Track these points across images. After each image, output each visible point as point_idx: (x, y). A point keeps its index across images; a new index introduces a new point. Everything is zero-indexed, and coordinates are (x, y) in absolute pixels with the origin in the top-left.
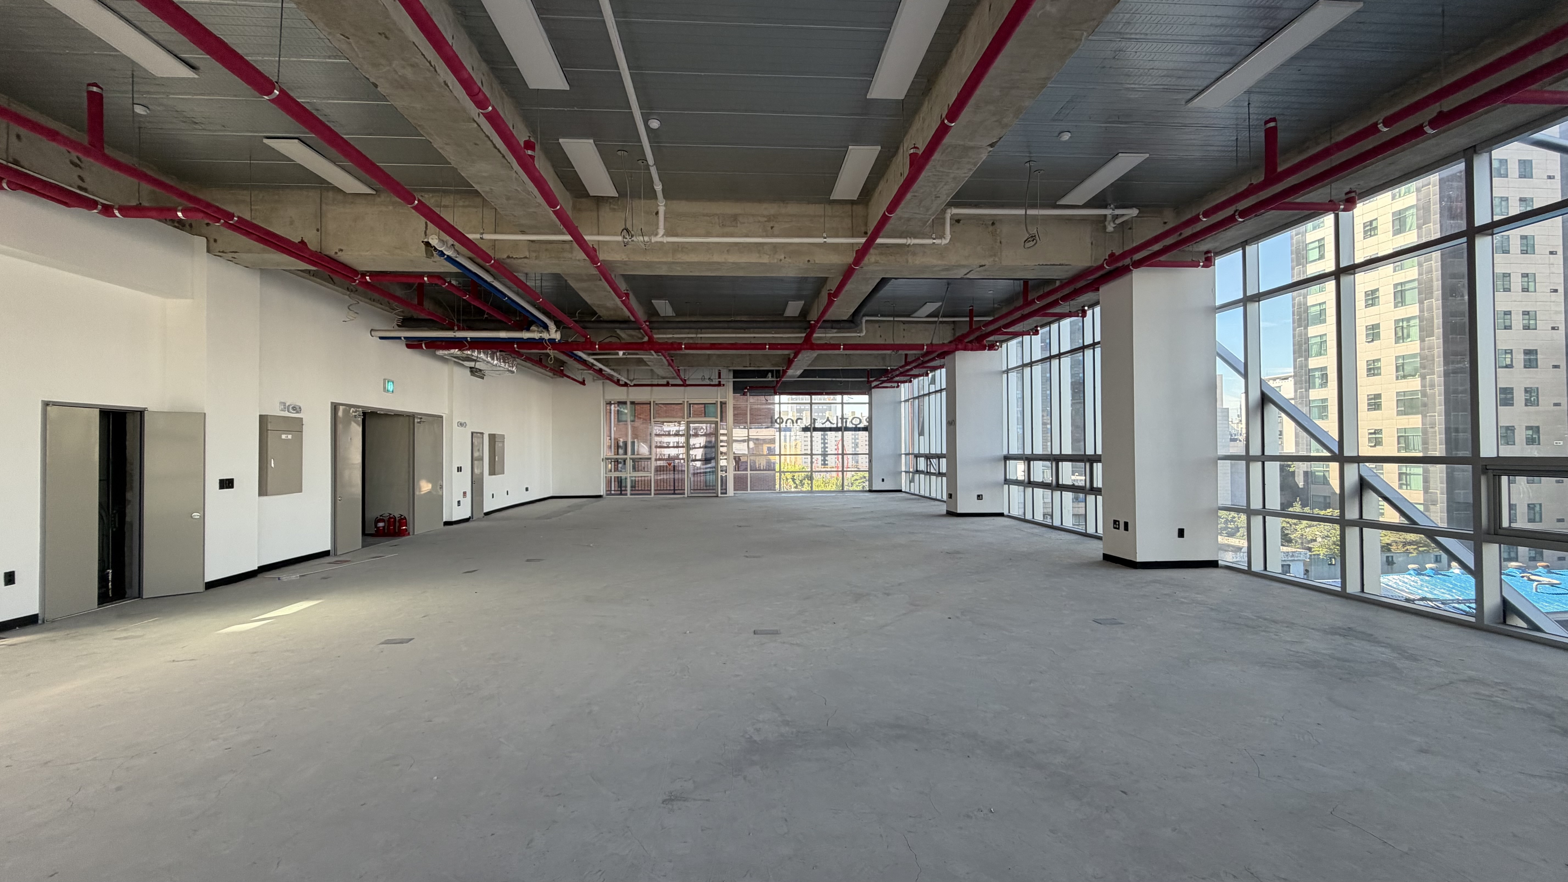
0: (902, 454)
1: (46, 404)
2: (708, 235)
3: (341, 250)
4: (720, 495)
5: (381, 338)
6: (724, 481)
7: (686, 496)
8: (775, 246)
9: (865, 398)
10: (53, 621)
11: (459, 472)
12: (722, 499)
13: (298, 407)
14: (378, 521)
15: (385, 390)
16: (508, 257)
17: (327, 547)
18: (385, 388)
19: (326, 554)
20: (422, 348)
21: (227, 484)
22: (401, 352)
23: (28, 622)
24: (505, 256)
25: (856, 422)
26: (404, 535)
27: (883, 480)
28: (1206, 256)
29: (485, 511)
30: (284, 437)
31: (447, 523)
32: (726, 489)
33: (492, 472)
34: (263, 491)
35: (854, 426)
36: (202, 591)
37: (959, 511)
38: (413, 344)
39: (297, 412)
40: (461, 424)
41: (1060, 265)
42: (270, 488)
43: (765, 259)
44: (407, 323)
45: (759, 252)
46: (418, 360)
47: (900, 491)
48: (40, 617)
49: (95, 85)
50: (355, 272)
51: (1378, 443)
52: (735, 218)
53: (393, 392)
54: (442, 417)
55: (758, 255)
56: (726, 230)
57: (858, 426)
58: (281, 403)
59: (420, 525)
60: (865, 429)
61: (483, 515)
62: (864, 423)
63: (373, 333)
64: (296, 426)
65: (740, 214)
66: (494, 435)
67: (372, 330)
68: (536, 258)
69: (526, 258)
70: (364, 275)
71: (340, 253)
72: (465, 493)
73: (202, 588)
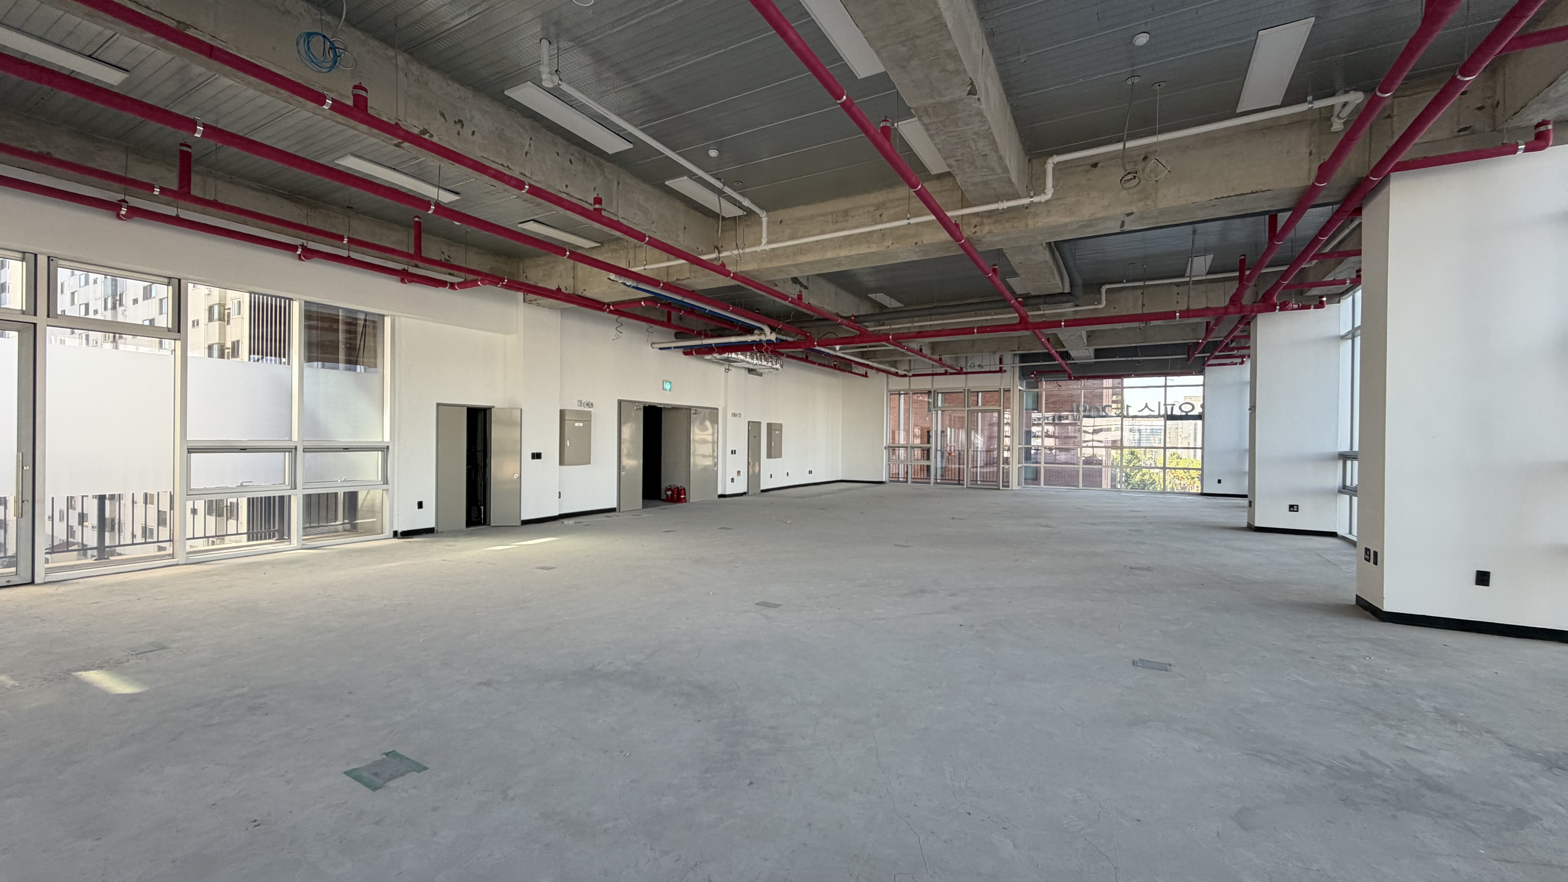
1: (438, 405)
2: (823, 233)
3: (585, 290)
4: (1001, 488)
5: (660, 349)
6: (1006, 474)
7: (965, 486)
8: (883, 234)
9: (1199, 379)
10: (441, 532)
11: (734, 455)
12: (1003, 491)
13: (590, 404)
14: (668, 490)
15: (664, 389)
16: (677, 279)
17: (614, 505)
18: (663, 387)
19: (612, 510)
20: (693, 355)
21: (537, 456)
22: (680, 357)
23: (429, 531)
24: (675, 279)
25: (1187, 408)
26: (682, 502)
27: (1219, 481)
28: (1538, 130)
29: (762, 488)
30: (577, 424)
31: (721, 496)
32: (1008, 482)
33: (769, 456)
34: (562, 463)
35: (1184, 414)
36: (519, 525)
37: (1258, 524)
38: (688, 351)
39: (590, 407)
40: (734, 415)
41: (1252, 193)
42: (566, 461)
43: (874, 248)
44: (679, 336)
45: (868, 242)
46: (693, 363)
48: (435, 529)
49: (417, 217)
50: (604, 304)
52: (846, 213)
53: (670, 390)
54: (717, 409)
55: (867, 246)
56: (838, 226)
57: (1189, 414)
58: (579, 401)
59: (694, 495)
60: (1200, 417)
61: (760, 492)
62: (1197, 411)
63: (653, 345)
64: (586, 417)
65: (851, 208)
66: (771, 424)
67: (652, 343)
68: (695, 277)
69: (688, 278)
70: (609, 305)
71: (584, 293)
72: (739, 472)
73: (519, 523)
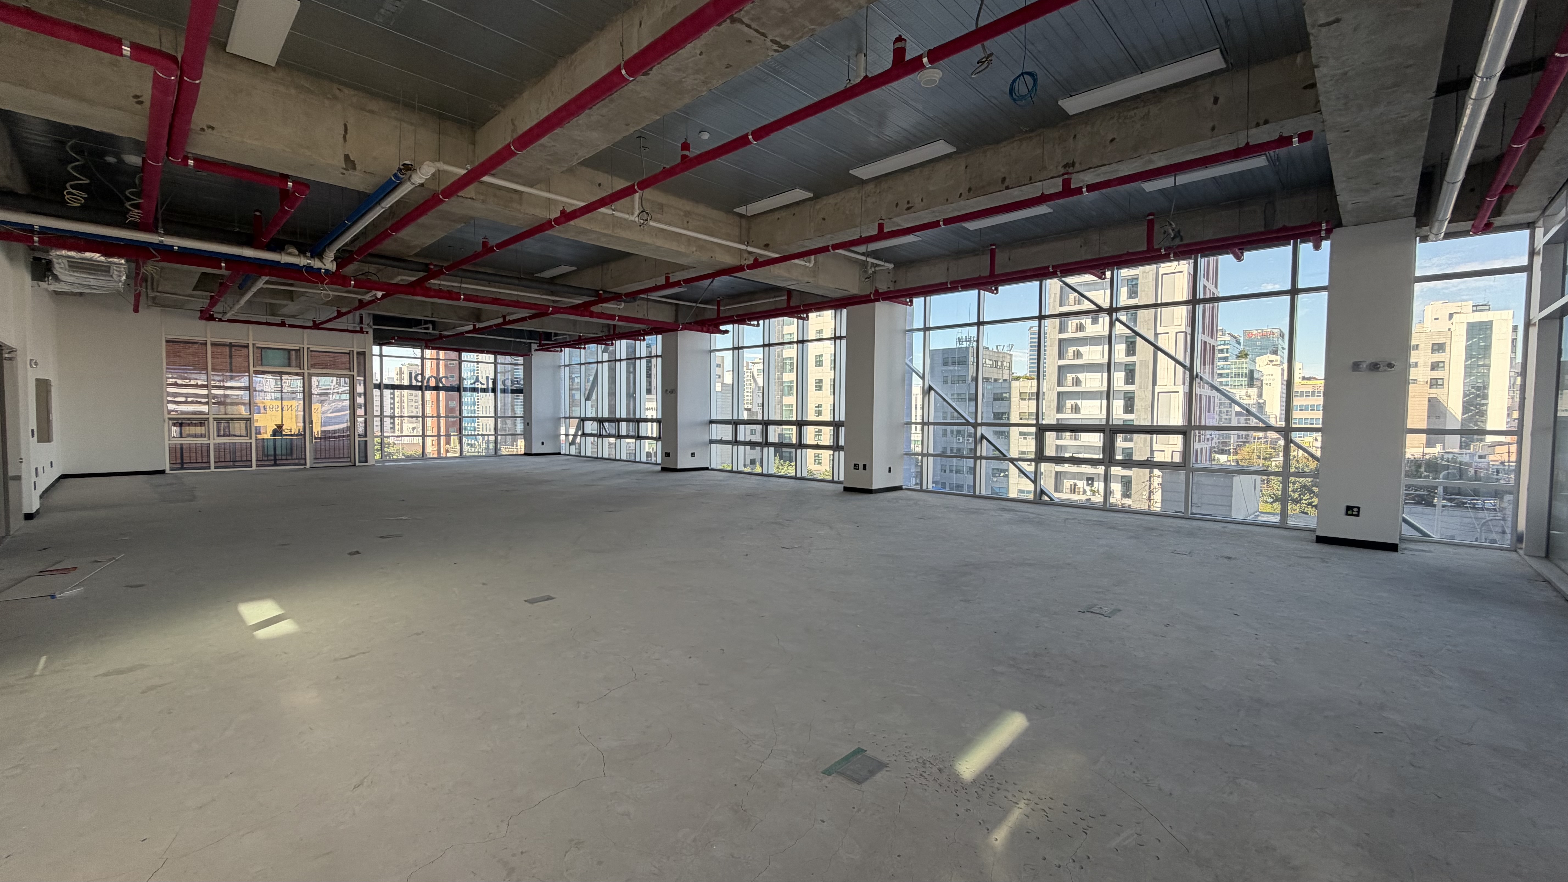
0: (560, 418)
4: (357, 464)
6: (363, 448)
27: (543, 443)
37: (679, 467)
40: (32, 363)
47: (559, 454)
51: (820, 413)
66: (39, 380)
